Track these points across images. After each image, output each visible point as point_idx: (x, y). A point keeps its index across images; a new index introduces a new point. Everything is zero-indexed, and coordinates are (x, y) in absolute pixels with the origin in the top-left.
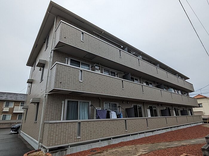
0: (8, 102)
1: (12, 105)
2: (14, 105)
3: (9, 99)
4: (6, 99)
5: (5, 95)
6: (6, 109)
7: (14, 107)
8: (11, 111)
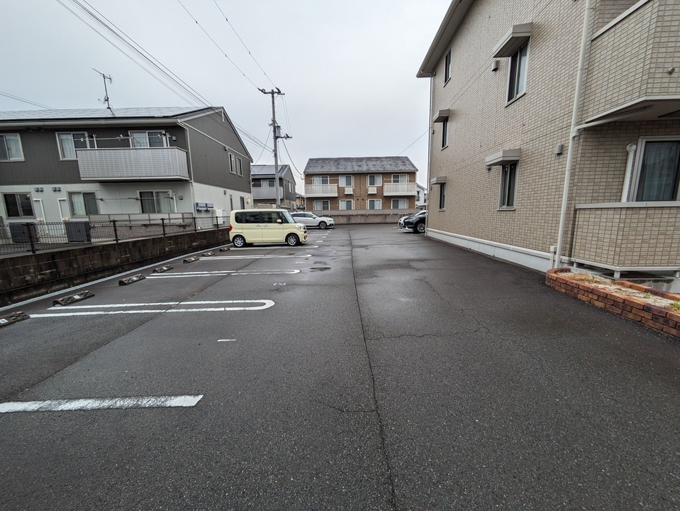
0: (372, 175)
1: (379, 181)
2: (383, 182)
3: (373, 169)
4: (368, 170)
5: (364, 162)
6: (372, 190)
7: (383, 185)
8: (380, 194)
